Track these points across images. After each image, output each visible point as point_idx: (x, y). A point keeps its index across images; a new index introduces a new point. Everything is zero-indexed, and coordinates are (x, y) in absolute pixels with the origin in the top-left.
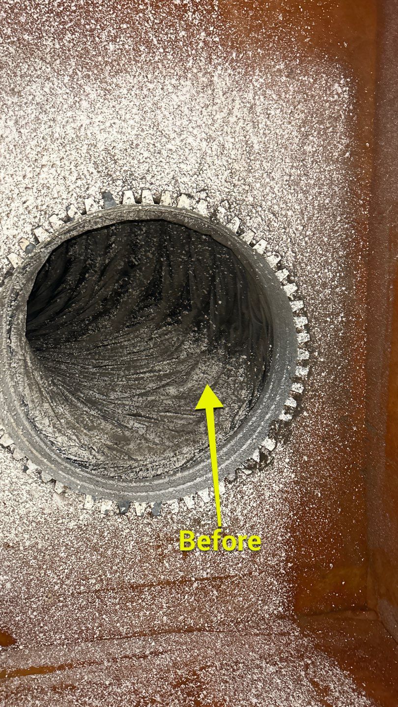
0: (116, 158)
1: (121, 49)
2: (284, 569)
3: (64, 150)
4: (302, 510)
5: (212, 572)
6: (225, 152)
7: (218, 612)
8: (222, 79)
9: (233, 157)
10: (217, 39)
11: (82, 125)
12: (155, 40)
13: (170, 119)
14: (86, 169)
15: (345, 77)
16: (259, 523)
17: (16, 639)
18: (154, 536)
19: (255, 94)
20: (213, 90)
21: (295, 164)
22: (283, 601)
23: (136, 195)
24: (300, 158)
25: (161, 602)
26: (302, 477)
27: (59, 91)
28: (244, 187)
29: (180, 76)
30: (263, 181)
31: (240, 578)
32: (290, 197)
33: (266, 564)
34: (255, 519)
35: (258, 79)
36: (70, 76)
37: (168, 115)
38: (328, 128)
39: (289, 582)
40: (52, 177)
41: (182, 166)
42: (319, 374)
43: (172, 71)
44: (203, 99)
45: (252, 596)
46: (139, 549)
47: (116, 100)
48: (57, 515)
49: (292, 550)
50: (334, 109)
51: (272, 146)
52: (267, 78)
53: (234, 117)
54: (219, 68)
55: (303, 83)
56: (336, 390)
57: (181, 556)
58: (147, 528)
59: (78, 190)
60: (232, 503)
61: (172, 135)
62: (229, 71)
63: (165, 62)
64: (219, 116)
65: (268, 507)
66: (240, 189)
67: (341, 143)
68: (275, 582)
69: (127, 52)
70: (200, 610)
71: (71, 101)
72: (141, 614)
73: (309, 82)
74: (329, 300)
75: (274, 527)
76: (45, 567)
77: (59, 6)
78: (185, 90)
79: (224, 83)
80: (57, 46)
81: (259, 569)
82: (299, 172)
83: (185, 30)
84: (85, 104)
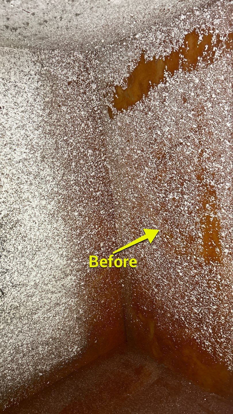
1: (76, 219)
6: (30, 298)
8: (70, 281)
9: (28, 304)
10: (88, 272)
11: (31, 202)
12: (83, 237)
13: (44, 257)
15: (81, 350)
19: (65, 303)
20: (63, 278)
21: (29, 345)
24: (34, 346)
27: (48, 186)
28: (9, 318)
29: (68, 256)
30: (16, 330)
35: (73, 301)
36: (58, 192)
37: (46, 255)
38: (54, 354)
41: (16, 273)
43: (70, 251)
44: (58, 274)
47: (49, 221)
50: (65, 352)
51: (38, 326)
52: (74, 306)
53: (51, 296)
54: (75, 277)
55: (75, 327)
61: (34, 261)
62: (74, 284)
63: (73, 246)
64: (50, 287)
66: (7, 317)
67: (46, 366)
71: (44, 193)
73: (76, 331)
78: (61, 261)
79: (68, 283)
84: (44, 202)
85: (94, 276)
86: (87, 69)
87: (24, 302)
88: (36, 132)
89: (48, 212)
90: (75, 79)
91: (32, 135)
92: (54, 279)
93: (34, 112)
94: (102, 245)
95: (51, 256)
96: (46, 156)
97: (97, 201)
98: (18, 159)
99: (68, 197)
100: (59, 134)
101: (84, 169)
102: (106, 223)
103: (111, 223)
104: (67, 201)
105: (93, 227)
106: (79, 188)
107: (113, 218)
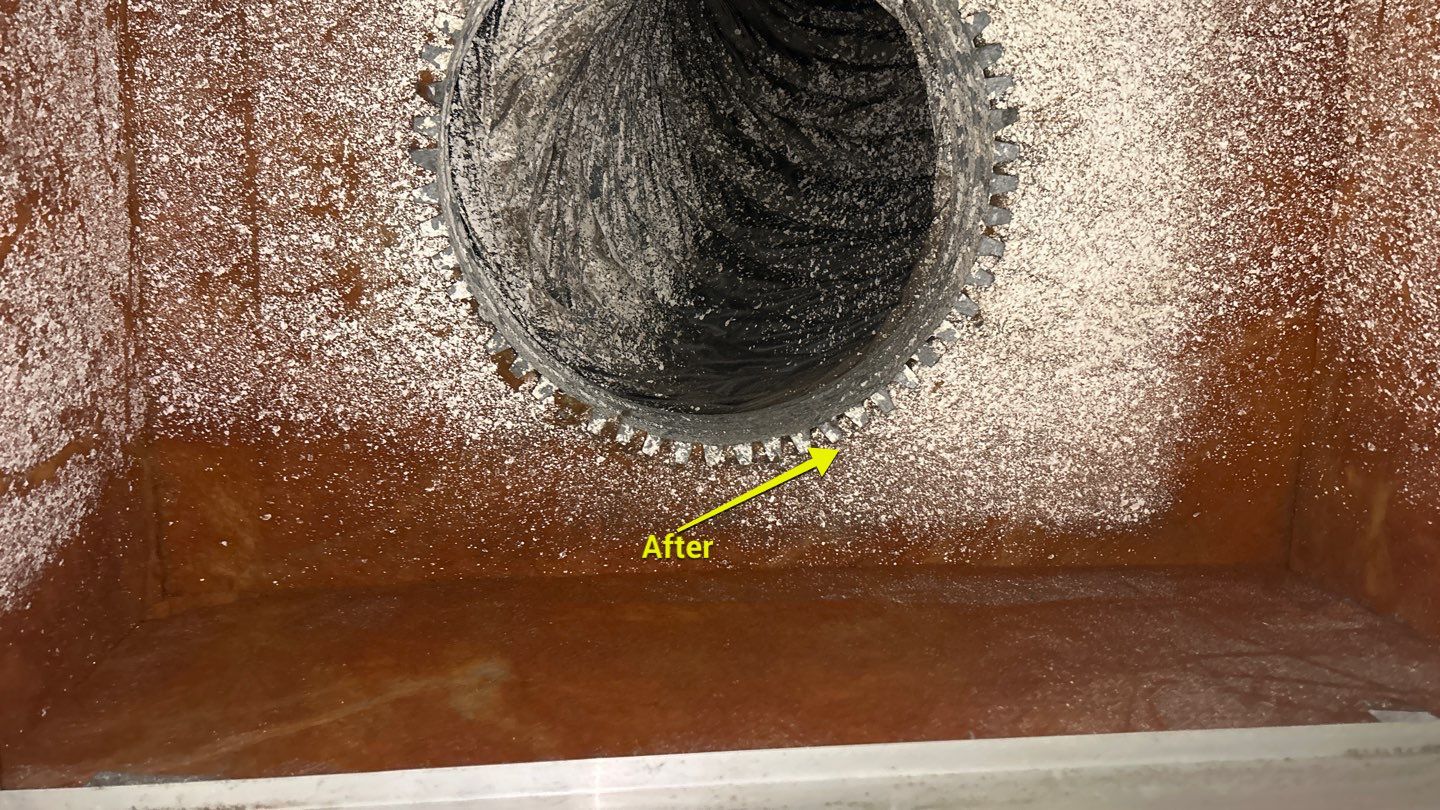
0: (1067, 136)
1: (1219, 160)
2: (266, 418)
3: (1086, 51)
4: (398, 455)
5: (271, 266)
6: (1061, 320)
7: (173, 275)
8: (1168, 319)
9: (1053, 333)
10: (1221, 313)
11: (1119, 85)
12: (1228, 213)
13: (1117, 232)
14: (1054, 84)
15: (1152, 516)
16: (378, 368)
18: (365, 149)
19: (1141, 372)
20: (1152, 304)
21: (1031, 436)
22: (190, 416)
23: (1009, 166)
24: (1039, 443)
25: (204, 153)
26: (471, 454)
27: (1170, 54)
28: (1005, 349)
29: (1175, 251)
30: (1011, 383)
31: (252, 326)
32: (981, 429)
33: (283, 378)
34: (387, 358)
35: (1161, 376)
36: (1189, 74)
37: (1123, 227)
38: (1082, 491)
39: (235, 428)
40: (1047, 25)
41: (1046, 246)
42: (674, 483)
43: (1184, 238)
44: (1141, 287)
45: (208, 349)
46: (336, 115)
47: (1151, 144)
49: (311, 434)
50: (1109, 499)
51: (1062, 398)
52: (1163, 390)
53: (1111, 336)
54: (1182, 314)
55: (1150, 448)
56: (640, 516)
57: (314, 203)
58: (382, 136)
59: (1024, 67)
60: (427, 314)
61: (1093, 234)
62: (1176, 330)
63: (1197, 228)
64: (1113, 312)
65: (412, 386)
66: (1001, 345)
67: (1057, 512)
68: (238, 398)
69: (1215, 169)
70: (180, 237)
71: (1156, 71)
72: (179, 108)
73: (1151, 458)
74: (806, 499)
75: (366, 398)
77: (1285, 67)
78: (1155, 257)
79: (1160, 321)
80: (1233, 58)
81: (270, 366)
82: (1019, 443)
83: (1237, 261)
84: (1149, 93)
85: (1234, 333)
87: (1046, 323)
89: (1152, 121)
92: (1127, 297)
94: (1276, 253)
95: (1133, 235)
97: (1290, 124)
99: (1213, 94)
101: (1275, 28)
102: (1304, 196)
103: (1320, 200)
104: (1209, 104)
105: (1263, 195)
106: (1249, 77)
107: (1329, 186)
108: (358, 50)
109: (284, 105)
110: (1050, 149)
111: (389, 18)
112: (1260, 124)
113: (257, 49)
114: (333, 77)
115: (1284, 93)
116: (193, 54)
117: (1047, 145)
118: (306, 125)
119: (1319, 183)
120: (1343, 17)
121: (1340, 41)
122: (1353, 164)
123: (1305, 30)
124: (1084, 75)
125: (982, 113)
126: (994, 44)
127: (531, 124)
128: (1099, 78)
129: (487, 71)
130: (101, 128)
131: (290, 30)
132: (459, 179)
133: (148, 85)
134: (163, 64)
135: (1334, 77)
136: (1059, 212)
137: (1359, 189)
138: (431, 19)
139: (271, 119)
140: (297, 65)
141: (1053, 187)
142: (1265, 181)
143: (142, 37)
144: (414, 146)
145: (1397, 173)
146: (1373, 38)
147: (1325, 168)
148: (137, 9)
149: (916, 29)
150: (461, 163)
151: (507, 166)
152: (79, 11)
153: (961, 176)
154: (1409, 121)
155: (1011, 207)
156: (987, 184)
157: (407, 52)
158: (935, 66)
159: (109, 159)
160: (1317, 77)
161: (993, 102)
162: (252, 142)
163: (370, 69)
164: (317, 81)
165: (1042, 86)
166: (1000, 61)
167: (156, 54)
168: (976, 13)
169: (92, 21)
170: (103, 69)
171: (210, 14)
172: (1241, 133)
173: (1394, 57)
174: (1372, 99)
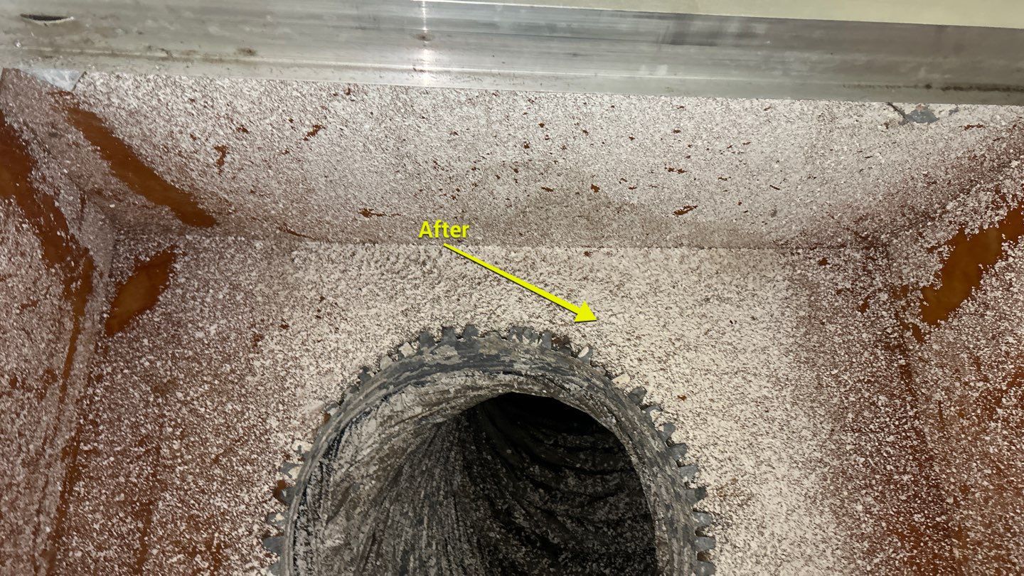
0: (745, 506)
1: (859, 519)
3: (746, 446)
11: (774, 468)
12: (878, 560)
14: (727, 469)
17: (113, 337)
18: (230, 539)
23: (706, 529)
25: (109, 549)
27: (805, 446)
36: (822, 459)
40: (715, 430)
46: (212, 515)
47: (807, 510)
48: (290, 405)
59: (704, 459)
69: (858, 525)
71: (797, 457)
76: (216, 382)
77: (887, 452)
80: (848, 448)
84: (796, 473)
86: (870, 272)
88: (785, 359)
89: (804, 493)
90: (849, 286)
91: (778, 363)
93: (782, 331)
96: (801, 397)
97: (903, 491)
98: (754, 395)
99: (842, 472)
100: (823, 365)
101: (871, 426)
102: (930, 544)
103: (943, 547)
104: (841, 480)
105: (899, 544)
106: (864, 459)
107: (946, 536)
108: (236, 468)
109: (176, 509)
110: (734, 517)
111: (261, 445)
112: (881, 492)
113: (164, 471)
114: (215, 488)
115: (891, 470)
116: (117, 477)
117: (732, 514)
118: (189, 523)
119: (938, 534)
120: (915, 417)
121: (919, 434)
122: (958, 518)
123: (893, 427)
124: (748, 464)
125: (681, 493)
126: (681, 444)
127: (357, 518)
128: (759, 464)
129: (327, 481)
130: (36, 532)
131: (190, 457)
132: (299, 562)
133: (81, 500)
134: (95, 485)
135: (923, 458)
136: (751, 564)
137: (968, 536)
138: (289, 445)
139: (164, 520)
140: (190, 481)
141: (742, 543)
142: (897, 533)
143: (84, 467)
144: (266, 535)
145: (991, 522)
146: (941, 429)
147: (938, 523)
148: (86, 448)
149: (627, 439)
150: (301, 549)
151: (336, 550)
152: (43, 449)
153: (674, 541)
154: (985, 483)
155: (714, 561)
156: (693, 546)
157: (270, 468)
158: (644, 463)
159: (36, 554)
160: (911, 458)
161: (687, 484)
162: (146, 538)
163: (242, 481)
164: (203, 491)
165: (720, 471)
166: (687, 455)
167: (91, 478)
168: (665, 424)
169: (50, 456)
170: (50, 488)
171: (136, 449)
172: (869, 499)
173: (959, 441)
174: (954, 470)
